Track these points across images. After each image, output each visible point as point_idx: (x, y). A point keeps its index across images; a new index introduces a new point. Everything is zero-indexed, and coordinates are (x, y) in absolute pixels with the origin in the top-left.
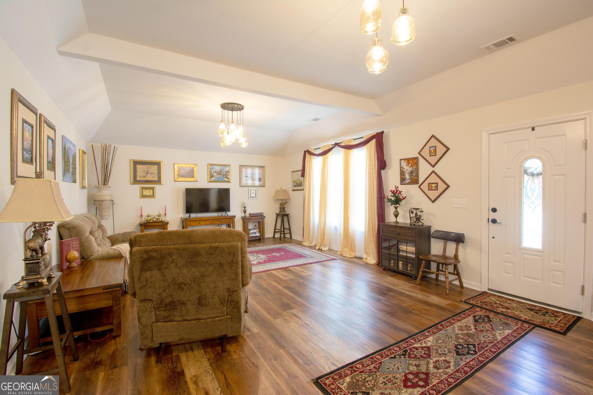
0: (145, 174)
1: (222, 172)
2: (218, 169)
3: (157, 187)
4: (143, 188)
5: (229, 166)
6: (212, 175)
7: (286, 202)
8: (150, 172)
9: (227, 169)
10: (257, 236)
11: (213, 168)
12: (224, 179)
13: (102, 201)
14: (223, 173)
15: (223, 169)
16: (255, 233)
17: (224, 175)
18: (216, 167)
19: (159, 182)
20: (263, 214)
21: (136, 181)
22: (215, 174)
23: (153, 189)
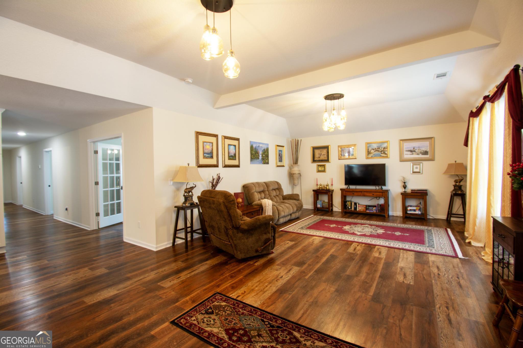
0: (319, 156)
1: (379, 149)
2: (375, 146)
3: (327, 164)
4: (318, 166)
5: (387, 142)
6: (370, 152)
7: (462, 178)
8: (323, 154)
9: (385, 145)
10: (417, 214)
11: (370, 146)
12: (381, 155)
13: (293, 174)
14: (381, 150)
15: (381, 146)
16: (415, 210)
17: (381, 151)
18: (373, 145)
19: (327, 160)
20: (426, 191)
21: (314, 161)
22: (372, 151)
23: (324, 166)
